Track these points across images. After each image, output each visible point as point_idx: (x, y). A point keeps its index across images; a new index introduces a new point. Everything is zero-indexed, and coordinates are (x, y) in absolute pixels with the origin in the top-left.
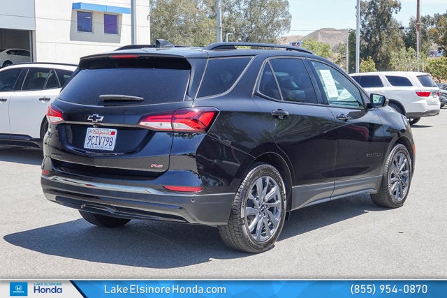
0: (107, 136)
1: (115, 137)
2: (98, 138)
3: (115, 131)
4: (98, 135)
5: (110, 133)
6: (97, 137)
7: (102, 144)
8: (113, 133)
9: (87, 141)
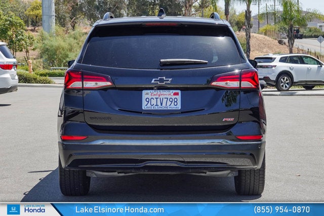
0: (169, 97)
1: (179, 97)
2: (159, 100)
3: (179, 92)
4: (157, 97)
5: (172, 94)
6: (157, 98)
7: (164, 104)
8: (176, 94)
9: (144, 103)
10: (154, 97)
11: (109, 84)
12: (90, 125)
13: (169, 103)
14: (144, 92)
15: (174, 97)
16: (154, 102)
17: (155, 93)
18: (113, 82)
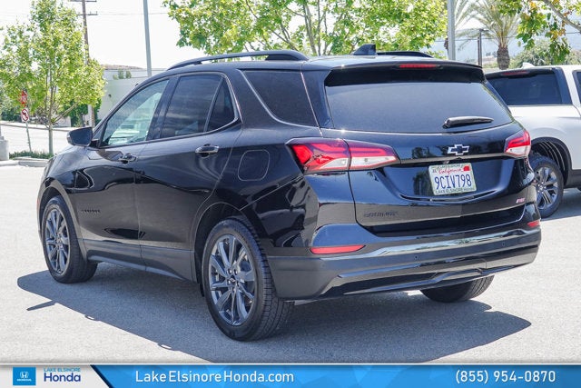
0: (460, 174)
2: (450, 180)
3: (469, 165)
4: (447, 174)
5: (462, 169)
6: (447, 177)
7: (457, 185)
8: (466, 169)
9: (435, 185)
10: (444, 175)
11: (392, 158)
12: (363, 227)
13: (462, 183)
14: (431, 169)
15: (465, 173)
16: (444, 182)
17: (443, 169)
18: (397, 156)
